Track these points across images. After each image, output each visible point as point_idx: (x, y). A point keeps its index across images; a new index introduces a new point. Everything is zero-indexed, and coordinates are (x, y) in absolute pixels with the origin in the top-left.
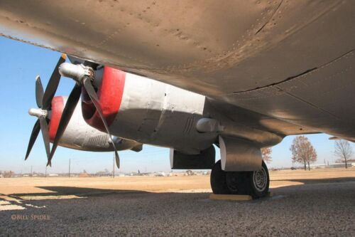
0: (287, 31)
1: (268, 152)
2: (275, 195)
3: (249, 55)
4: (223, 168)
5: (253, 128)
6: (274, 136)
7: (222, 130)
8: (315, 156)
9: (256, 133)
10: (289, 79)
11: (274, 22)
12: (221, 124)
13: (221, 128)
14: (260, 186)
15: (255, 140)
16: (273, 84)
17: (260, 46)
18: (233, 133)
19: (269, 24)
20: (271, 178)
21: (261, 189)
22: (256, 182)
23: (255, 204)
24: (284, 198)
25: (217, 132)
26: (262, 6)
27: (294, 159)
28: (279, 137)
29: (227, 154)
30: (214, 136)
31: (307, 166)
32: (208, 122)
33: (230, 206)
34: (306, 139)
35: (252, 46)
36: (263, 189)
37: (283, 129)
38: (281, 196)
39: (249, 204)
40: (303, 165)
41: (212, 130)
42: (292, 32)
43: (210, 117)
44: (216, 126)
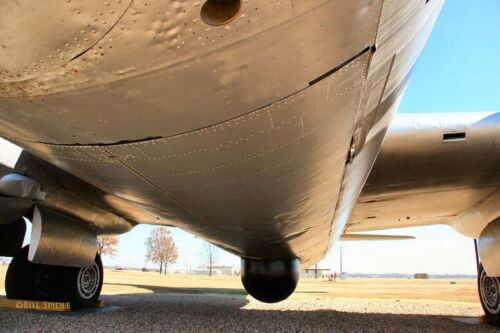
0: (121, 72)
1: (114, 242)
2: (107, 305)
3: (60, 90)
4: (31, 257)
5: (92, 204)
6: (121, 221)
7: (43, 198)
8: (176, 256)
9: (96, 212)
10: (123, 142)
11: (102, 51)
12: (42, 189)
13: (42, 196)
14: (86, 291)
15: (92, 222)
16: (100, 145)
17: (78, 81)
18: (59, 205)
19: (94, 51)
20: (105, 280)
21: (87, 295)
22: (83, 285)
23: (72, 318)
24: (119, 311)
25: (34, 200)
26: (84, 20)
27: (149, 256)
28: (129, 224)
29: (43, 236)
30: (27, 205)
31: (164, 268)
32: (21, 181)
33: (29, 319)
34: (169, 232)
35: (64, 76)
36: (91, 296)
37: (136, 213)
38: (115, 308)
39: (63, 317)
40: (159, 267)
41: (24, 195)
42: (128, 75)
43: (26, 175)
44: (34, 190)
